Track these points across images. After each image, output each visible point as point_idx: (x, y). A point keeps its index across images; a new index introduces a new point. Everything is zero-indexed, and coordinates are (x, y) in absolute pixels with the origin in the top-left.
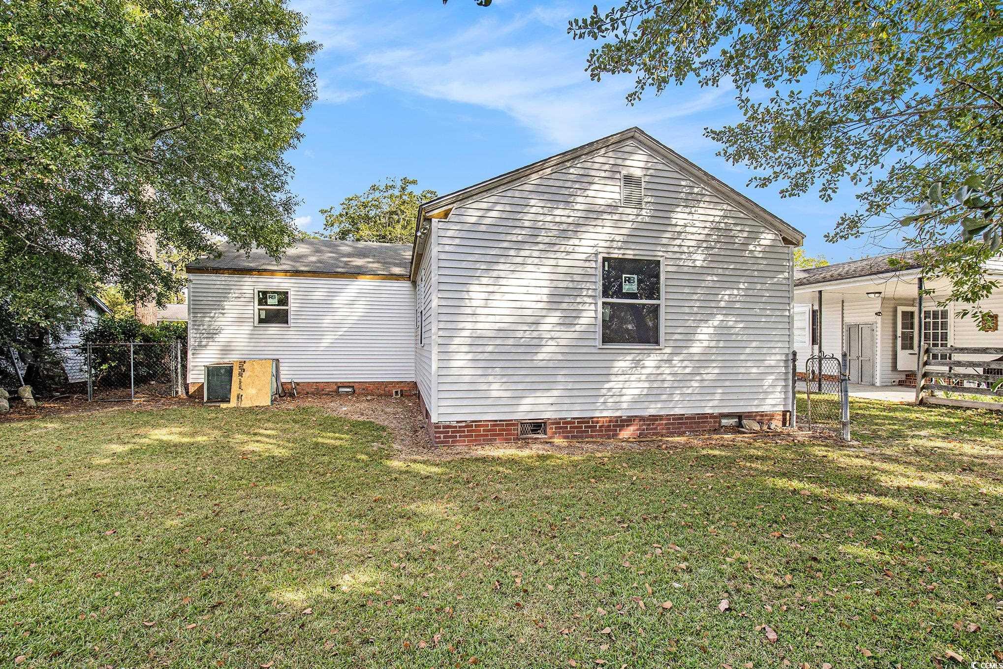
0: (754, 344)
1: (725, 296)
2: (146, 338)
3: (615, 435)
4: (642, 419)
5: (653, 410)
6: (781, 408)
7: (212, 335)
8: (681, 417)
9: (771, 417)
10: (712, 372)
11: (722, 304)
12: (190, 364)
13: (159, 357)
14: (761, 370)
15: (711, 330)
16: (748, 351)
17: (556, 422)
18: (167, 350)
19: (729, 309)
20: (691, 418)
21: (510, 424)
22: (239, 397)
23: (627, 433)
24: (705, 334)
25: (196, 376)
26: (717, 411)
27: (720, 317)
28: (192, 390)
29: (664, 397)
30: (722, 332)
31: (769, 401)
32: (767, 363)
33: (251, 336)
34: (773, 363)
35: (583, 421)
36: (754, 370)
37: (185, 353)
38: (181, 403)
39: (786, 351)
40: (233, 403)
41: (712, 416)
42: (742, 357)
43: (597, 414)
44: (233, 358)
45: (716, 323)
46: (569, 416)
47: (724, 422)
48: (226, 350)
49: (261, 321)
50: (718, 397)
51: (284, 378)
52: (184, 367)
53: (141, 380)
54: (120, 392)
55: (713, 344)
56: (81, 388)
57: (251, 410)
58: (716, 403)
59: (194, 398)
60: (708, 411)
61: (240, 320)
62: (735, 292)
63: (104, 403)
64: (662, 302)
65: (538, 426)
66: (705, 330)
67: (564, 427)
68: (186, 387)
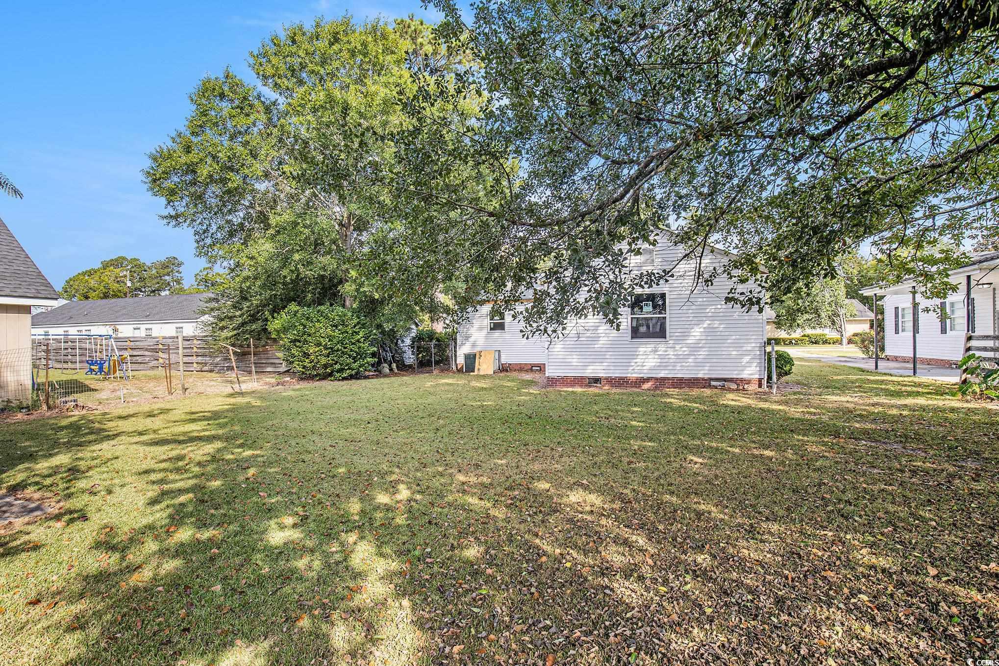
0: (734, 337)
1: (710, 310)
2: (438, 340)
3: (640, 387)
4: (656, 379)
5: (662, 374)
6: (757, 376)
7: (467, 338)
8: (681, 379)
9: (749, 382)
10: (703, 353)
11: (710, 314)
12: (458, 354)
13: (444, 351)
14: (740, 353)
15: (702, 330)
16: (729, 341)
17: (606, 379)
18: (447, 346)
19: (713, 318)
20: (689, 379)
21: (582, 378)
22: (479, 369)
23: (646, 386)
24: (697, 332)
25: (461, 360)
26: (706, 377)
27: (708, 322)
28: (459, 367)
29: (671, 368)
30: (710, 330)
31: (746, 372)
32: (744, 349)
33: (487, 338)
34: (749, 348)
35: (621, 378)
36: (734, 353)
37: (455, 347)
38: (454, 373)
39: (761, 341)
40: (476, 373)
41: (703, 379)
42: (726, 345)
43: (629, 375)
44: (476, 350)
45: (705, 326)
46: (613, 375)
47: (713, 383)
48: (474, 345)
49: (491, 329)
50: (707, 368)
51: (503, 361)
52: (456, 356)
53: (437, 363)
54: (428, 369)
55: (703, 338)
56: (410, 366)
57: (484, 376)
58: (706, 372)
59: (460, 371)
60: (700, 376)
61: (481, 329)
62: (719, 307)
63: (422, 372)
64: (667, 315)
65: (597, 380)
66: (698, 330)
67: (611, 381)
68: (457, 365)
